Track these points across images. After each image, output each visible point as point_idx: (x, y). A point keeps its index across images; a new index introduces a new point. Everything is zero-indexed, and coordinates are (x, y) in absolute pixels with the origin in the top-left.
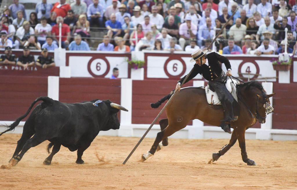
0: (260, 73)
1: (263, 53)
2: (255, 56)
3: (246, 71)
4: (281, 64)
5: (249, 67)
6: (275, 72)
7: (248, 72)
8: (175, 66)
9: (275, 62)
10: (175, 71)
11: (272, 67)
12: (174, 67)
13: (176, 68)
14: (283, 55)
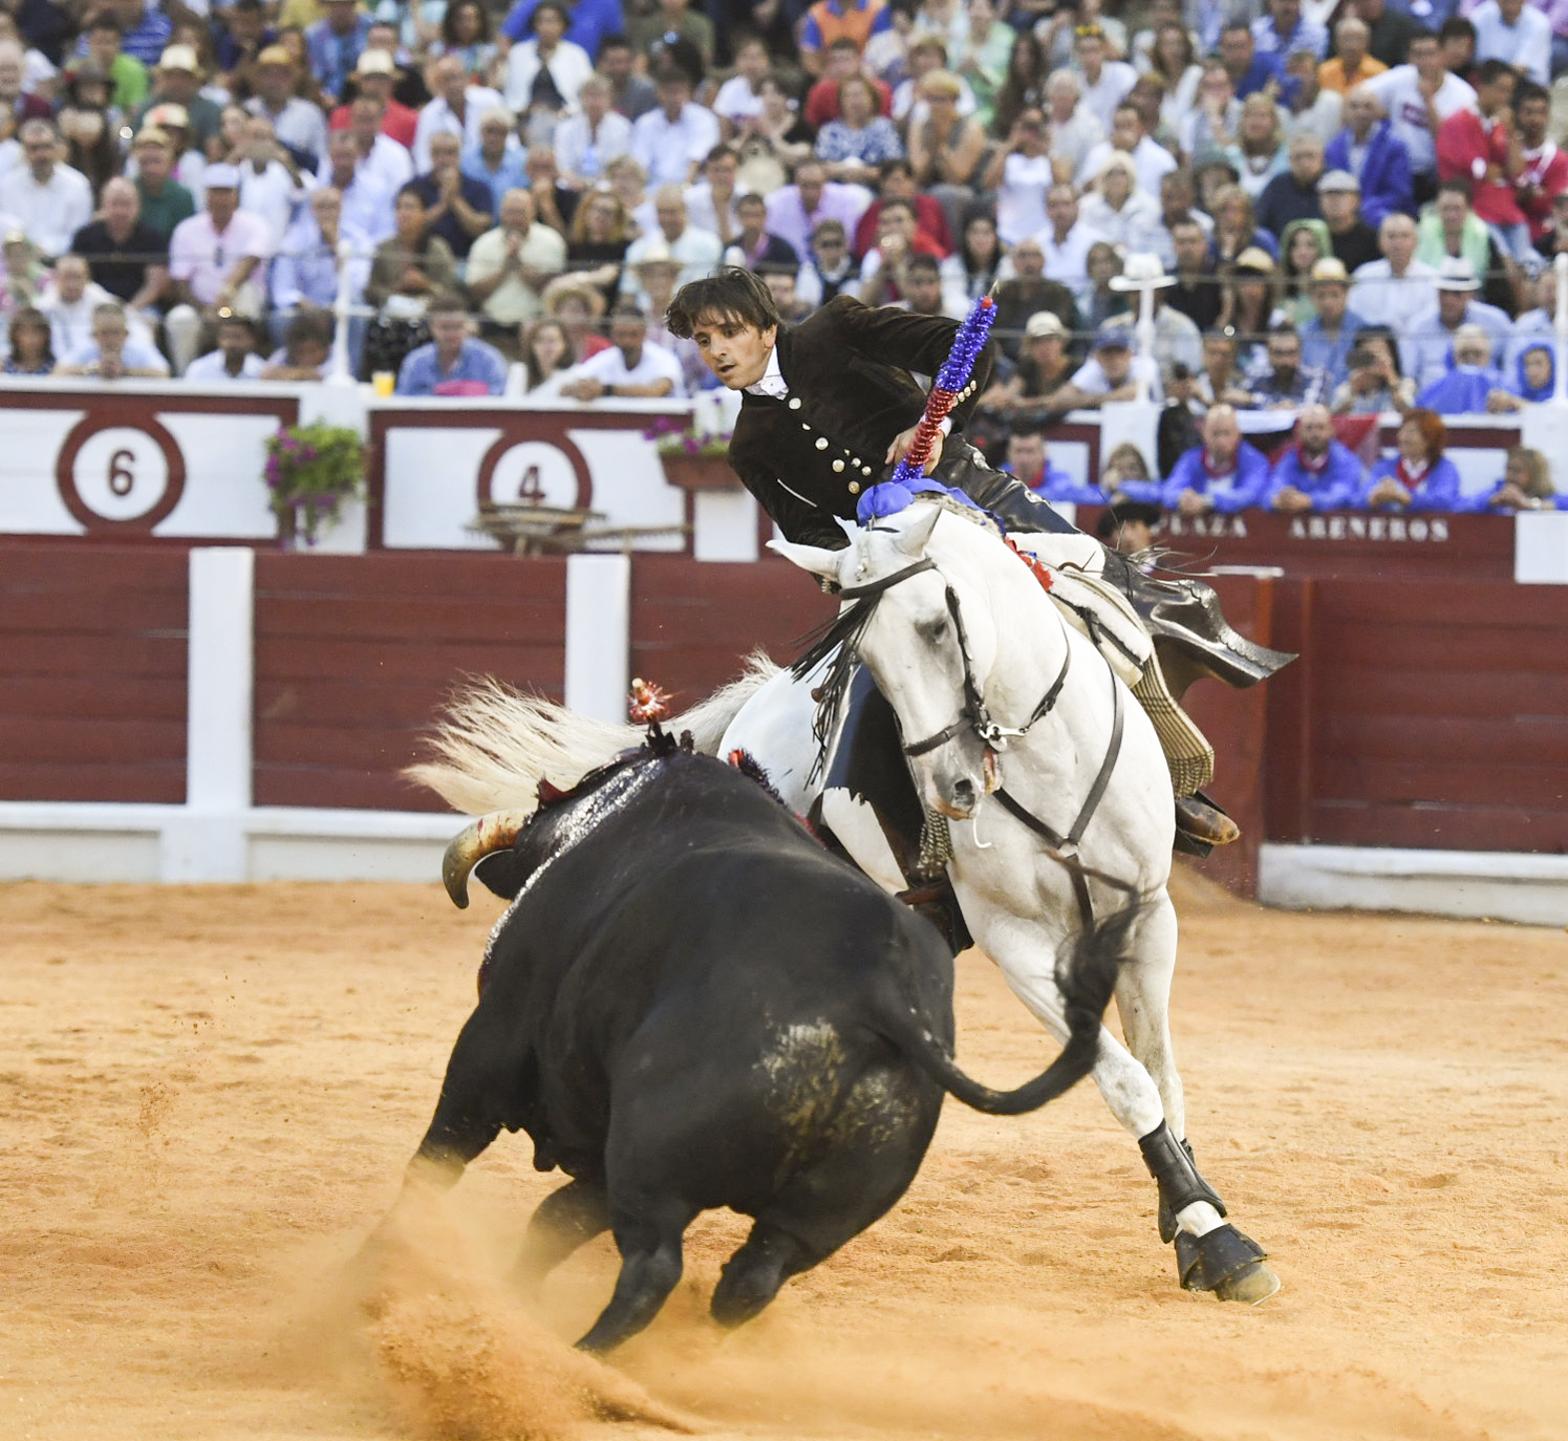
0: (599, 503)
1: (609, 391)
2: (569, 404)
3: (522, 493)
4: (705, 450)
5: (534, 471)
6: (675, 496)
7: (534, 496)
8: (123, 463)
9: (674, 440)
10: (122, 493)
11: (654, 470)
12: (114, 472)
13: (129, 476)
14: (718, 401)
